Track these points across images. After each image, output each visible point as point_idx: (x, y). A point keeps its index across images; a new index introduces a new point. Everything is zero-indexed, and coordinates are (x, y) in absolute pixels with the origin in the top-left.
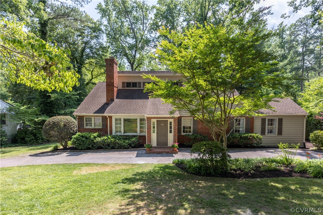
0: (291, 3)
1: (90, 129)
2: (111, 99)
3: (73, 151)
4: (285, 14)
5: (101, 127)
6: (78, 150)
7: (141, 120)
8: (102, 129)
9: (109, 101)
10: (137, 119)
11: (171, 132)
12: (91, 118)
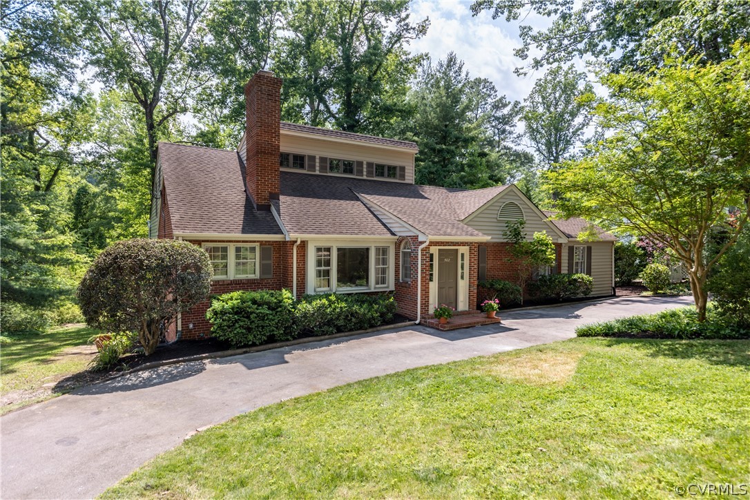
0: (518, 52)
1: (223, 281)
2: (270, 193)
3: (220, 353)
4: (522, 68)
5: (257, 276)
6: (238, 348)
7: (383, 251)
8: (261, 279)
9: (265, 199)
10: (368, 249)
11: (462, 278)
12: (225, 250)
